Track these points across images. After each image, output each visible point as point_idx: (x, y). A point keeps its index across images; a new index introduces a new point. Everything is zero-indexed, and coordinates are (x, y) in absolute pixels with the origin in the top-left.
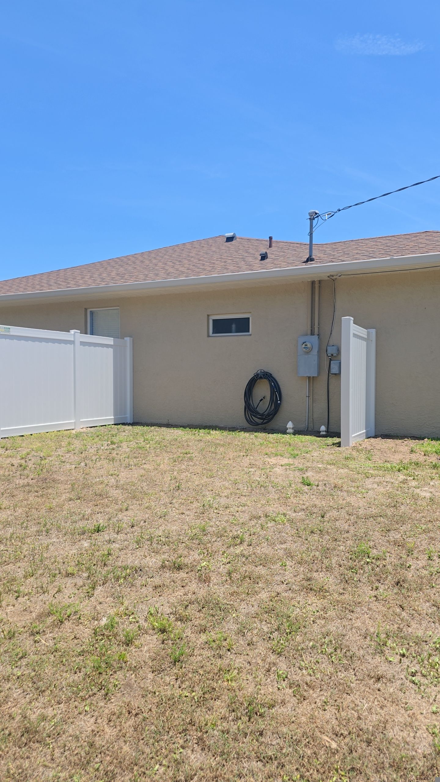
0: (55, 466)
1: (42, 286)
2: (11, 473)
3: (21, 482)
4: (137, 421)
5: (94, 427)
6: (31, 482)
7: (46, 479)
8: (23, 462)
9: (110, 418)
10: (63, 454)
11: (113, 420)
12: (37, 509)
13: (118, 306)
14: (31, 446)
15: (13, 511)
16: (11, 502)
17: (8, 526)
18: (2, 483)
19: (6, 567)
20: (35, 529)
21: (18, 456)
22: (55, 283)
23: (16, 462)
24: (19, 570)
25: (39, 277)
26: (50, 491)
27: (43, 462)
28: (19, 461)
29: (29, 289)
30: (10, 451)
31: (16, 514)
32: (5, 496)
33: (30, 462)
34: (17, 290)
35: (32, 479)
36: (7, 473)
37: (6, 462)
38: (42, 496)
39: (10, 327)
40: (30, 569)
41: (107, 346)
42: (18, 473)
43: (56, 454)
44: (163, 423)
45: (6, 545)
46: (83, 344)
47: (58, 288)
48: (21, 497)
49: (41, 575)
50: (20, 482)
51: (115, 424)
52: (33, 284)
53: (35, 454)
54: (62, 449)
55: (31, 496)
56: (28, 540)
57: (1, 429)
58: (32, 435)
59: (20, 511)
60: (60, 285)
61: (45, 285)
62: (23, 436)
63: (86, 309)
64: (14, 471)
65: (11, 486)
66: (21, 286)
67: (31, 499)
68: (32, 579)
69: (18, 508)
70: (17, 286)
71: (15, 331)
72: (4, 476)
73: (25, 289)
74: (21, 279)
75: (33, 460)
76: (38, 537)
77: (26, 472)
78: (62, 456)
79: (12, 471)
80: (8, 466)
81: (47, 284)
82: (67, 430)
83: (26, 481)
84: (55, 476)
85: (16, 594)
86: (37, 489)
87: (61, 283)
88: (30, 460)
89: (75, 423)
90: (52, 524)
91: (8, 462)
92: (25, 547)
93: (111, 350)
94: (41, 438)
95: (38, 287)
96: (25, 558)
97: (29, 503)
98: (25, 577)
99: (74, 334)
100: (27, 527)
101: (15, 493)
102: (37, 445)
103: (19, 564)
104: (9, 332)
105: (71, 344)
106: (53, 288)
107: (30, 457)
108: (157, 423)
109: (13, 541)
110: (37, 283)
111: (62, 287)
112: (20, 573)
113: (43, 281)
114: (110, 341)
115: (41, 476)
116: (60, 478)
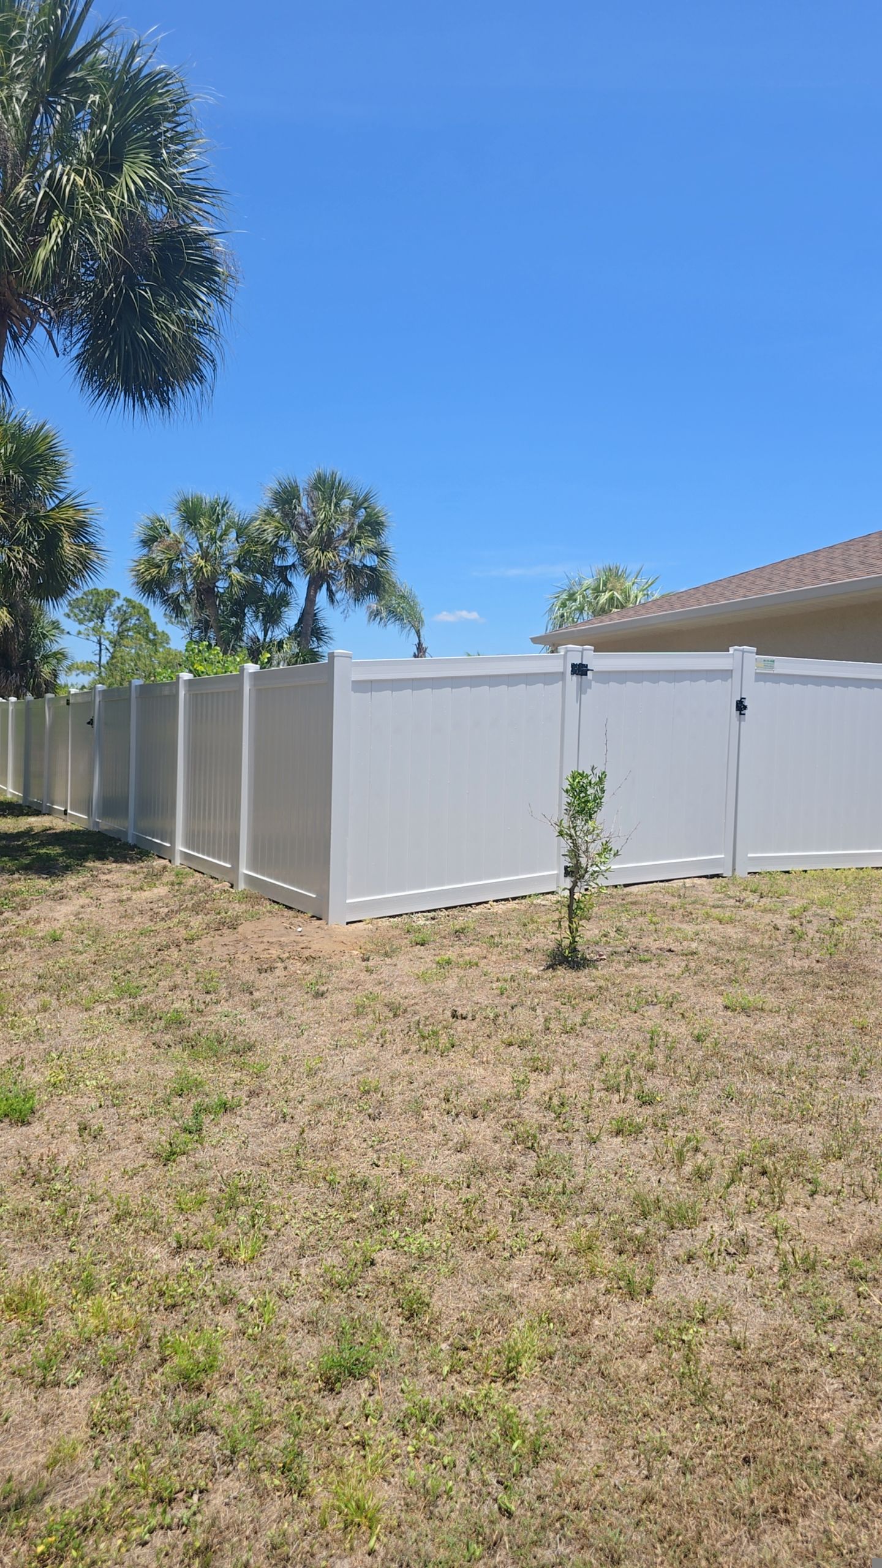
0: (863, 942)
1: (834, 572)
2: (776, 943)
3: (797, 964)
6: (817, 967)
7: (846, 966)
8: (795, 923)
10: (877, 918)
12: (834, 1024)
14: (809, 895)
15: (786, 1018)
16: (781, 1000)
17: (781, 1047)
18: (761, 960)
19: (785, 1126)
20: (833, 1063)
21: (785, 911)
22: (862, 563)
23: (783, 922)
24: (811, 1139)
25: (825, 554)
26: (858, 991)
27: (837, 929)
28: (789, 922)
29: (808, 580)
30: (769, 899)
31: (793, 1026)
32: (768, 986)
33: (809, 925)
34: (783, 584)
35: (818, 961)
36: (766, 943)
37: (763, 920)
38: (842, 998)
39: (774, 658)
40: (834, 1144)
42: (790, 946)
43: (861, 915)
45: (780, 1083)
47: (869, 573)
48: (799, 992)
49: (859, 1161)
50: (795, 965)
52: (814, 570)
53: (819, 911)
54: (874, 907)
55: (819, 995)
56: (824, 1084)
57: (749, 855)
58: (806, 871)
59: (800, 1021)
60: (872, 565)
61: (840, 570)
62: (788, 872)
64: (781, 939)
65: (777, 969)
66: (791, 575)
67: (820, 1000)
68: (840, 1165)
69: (795, 1016)
70: (784, 577)
71: (785, 665)
72: (762, 947)
73: (798, 581)
74: (788, 563)
75: (815, 922)
76: (843, 1081)
77: (803, 945)
78: (877, 922)
79: (776, 940)
80: (767, 928)
81: (844, 566)
82: (877, 868)
83: (806, 963)
84: (866, 962)
85: (810, 1187)
86: (831, 983)
87: (874, 562)
88: (809, 922)
90: (870, 1061)
91: (768, 921)
92: (820, 1097)
94: (823, 878)
95: (825, 574)
96: (821, 1118)
97: (817, 1008)
98: (825, 1156)
100: (819, 1056)
101: (788, 983)
102: (819, 893)
103: (810, 1128)
104: (772, 667)
106: (858, 573)
107: (808, 915)
109: (794, 1078)
110: (823, 566)
111: (877, 570)
112: (815, 1147)
113: (834, 561)
115: (836, 958)
116: (877, 967)
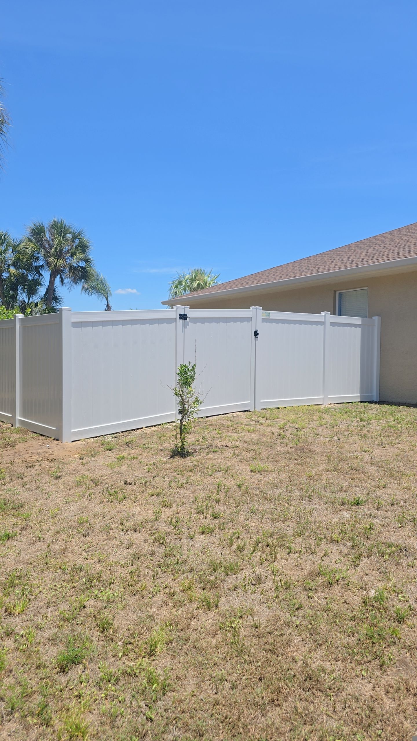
0: (310, 438)
1: (295, 273)
2: (273, 440)
3: (282, 449)
4: (383, 399)
5: (341, 403)
6: (290, 450)
7: (303, 449)
8: (281, 431)
9: (356, 395)
10: (316, 427)
11: (359, 398)
12: (298, 476)
13: (367, 286)
14: (287, 418)
15: (277, 474)
16: (275, 466)
17: (275, 487)
18: (266, 448)
19: (277, 523)
20: (298, 493)
21: (277, 426)
22: (307, 269)
23: (276, 431)
24: (288, 529)
25: (292, 265)
26: (308, 460)
27: (299, 433)
28: (278, 431)
29: (284, 276)
30: (270, 421)
31: (280, 478)
32: (269, 460)
33: (287, 432)
34: (274, 278)
35: (291, 448)
36: (269, 440)
37: (267, 430)
38: (301, 464)
39: (270, 312)
40: (298, 530)
41: (355, 326)
42: (279, 441)
43: (309, 426)
44: (412, 403)
45: (275, 504)
46: (333, 324)
47: (310, 274)
48: (283, 462)
49: (309, 537)
50: (281, 450)
51: (361, 402)
52: (287, 272)
53: (291, 425)
54: (315, 422)
55: (292, 463)
56: (294, 503)
57: (261, 401)
58: (286, 407)
59: (284, 475)
60: (311, 270)
61: (298, 272)
62: (278, 408)
63: (335, 292)
64: (275, 439)
65: (274, 452)
66: (277, 274)
67: (292, 465)
68: (301, 539)
69: (281, 473)
70: (274, 275)
71: (275, 315)
72: (267, 442)
73: (280, 277)
74: (275, 269)
75: (289, 430)
76: (302, 501)
77: (285, 440)
78: (316, 429)
79: (273, 439)
80: (269, 434)
81: (299, 270)
82: (316, 405)
83: (286, 449)
84: (311, 447)
85: (288, 550)
86: (296, 457)
87: (312, 269)
88: (287, 430)
89: (323, 398)
90: (313, 491)
91: (269, 431)
92: (292, 509)
93: (359, 330)
94: (293, 410)
95: (292, 274)
96: (293, 519)
97: (291, 469)
98: (294, 536)
99: (325, 316)
100: (291, 491)
101: (278, 458)
102: (291, 417)
103: (288, 523)
104: (269, 316)
105: (322, 325)
106: (305, 274)
107: (287, 427)
108: (405, 402)
109: (281, 501)
110: (291, 270)
111: (313, 272)
112: (290, 532)
113: (295, 268)
114: (358, 321)
115: (299, 446)
116: (316, 449)
